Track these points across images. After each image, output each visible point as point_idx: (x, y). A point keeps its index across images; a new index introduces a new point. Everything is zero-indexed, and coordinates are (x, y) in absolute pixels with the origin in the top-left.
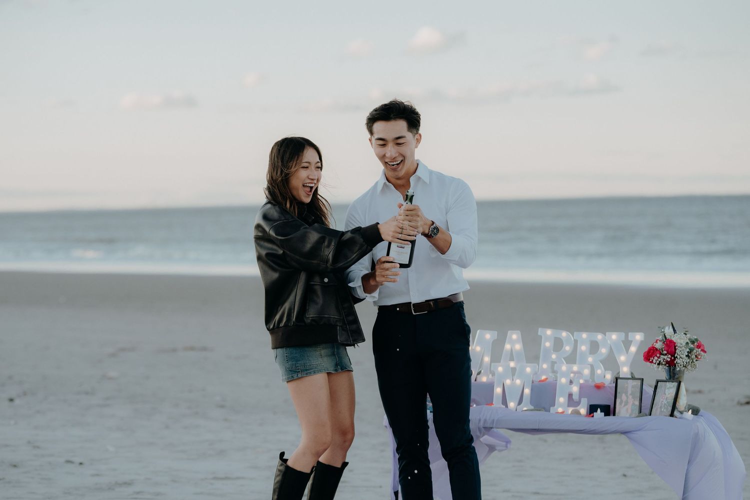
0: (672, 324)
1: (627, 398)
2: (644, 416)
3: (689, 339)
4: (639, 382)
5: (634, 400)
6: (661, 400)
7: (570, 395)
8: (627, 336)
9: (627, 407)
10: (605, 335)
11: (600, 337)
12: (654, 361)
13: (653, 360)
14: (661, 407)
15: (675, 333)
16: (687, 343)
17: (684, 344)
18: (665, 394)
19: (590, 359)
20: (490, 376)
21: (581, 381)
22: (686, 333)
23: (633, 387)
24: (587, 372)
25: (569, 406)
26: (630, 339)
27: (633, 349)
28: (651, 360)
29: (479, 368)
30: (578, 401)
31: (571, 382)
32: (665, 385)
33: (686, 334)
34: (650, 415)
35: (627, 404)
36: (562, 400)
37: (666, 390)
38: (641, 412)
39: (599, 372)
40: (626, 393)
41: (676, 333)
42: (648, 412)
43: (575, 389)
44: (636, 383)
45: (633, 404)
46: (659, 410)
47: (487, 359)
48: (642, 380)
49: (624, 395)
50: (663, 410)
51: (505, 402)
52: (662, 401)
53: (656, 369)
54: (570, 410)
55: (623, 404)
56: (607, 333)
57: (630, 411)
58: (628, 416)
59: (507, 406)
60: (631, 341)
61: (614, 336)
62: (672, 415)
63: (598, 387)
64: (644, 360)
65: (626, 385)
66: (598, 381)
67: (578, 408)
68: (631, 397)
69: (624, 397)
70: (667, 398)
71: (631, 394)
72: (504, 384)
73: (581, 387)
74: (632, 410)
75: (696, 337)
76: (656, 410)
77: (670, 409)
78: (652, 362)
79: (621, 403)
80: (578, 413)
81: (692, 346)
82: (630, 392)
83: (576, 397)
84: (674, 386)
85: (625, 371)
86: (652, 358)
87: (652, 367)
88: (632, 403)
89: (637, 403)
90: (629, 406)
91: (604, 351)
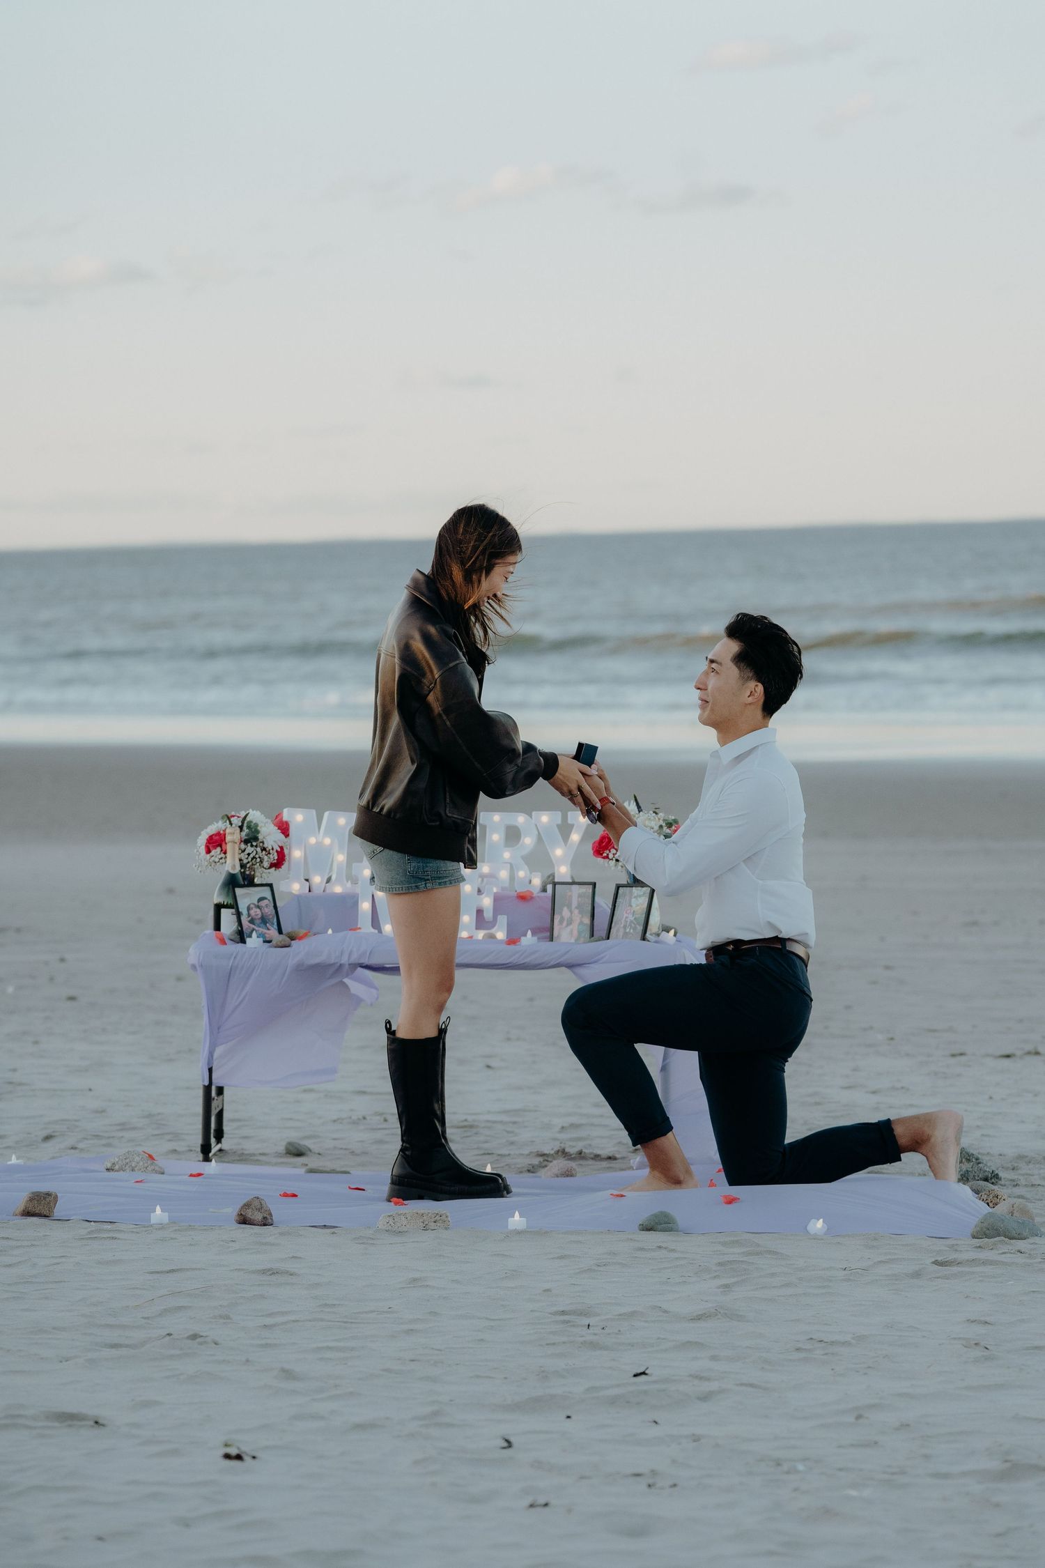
0: (635, 797)
1: (571, 914)
2: (600, 940)
3: (664, 820)
4: (589, 889)
5: (582, 917)
6: (625, 915)
7: (480, 912)
8: (565, 818)
9: (571, 927)
10: (531, 816)
11: (521, 819)
12: (611, 856)
13: (608, 854)
14: (625, 927)
15: (639, 812)
16: (661, 827)
17: (656, 828)
18: (631, 906)
19: (507, 855)
20: (349, 885)
21: (495, 890)
22: (657, 811)
23: (580, 896)
24: (504, 874)
25: (478, 928)
26: (570, 821)
27: (575, 837)
28: (605, 855)
29: (330, 872)
30: (491, 920)
31: (479, 892)
32: (631, 893)
33: (656, 813)
34: (608, 939)
35: (571, 923)
36: (467, 919)
37: (633, 900)
38: (593, 936)
39: (521, 874)
40: (569, 906)
41: (642, 810)
42: (604, 934)
43: (487, 902)
44: (584, 890)
45: (581, 923)
46: (622, 931)
47: (341, 858)
48: (594, 885)
49: (565, 909)
50: (628, 930)
51: (375, 923)
52: (627, 917)
53: (613, 868)
54: (480, 935)
55: (565, 923)
56: (534, 813)
57: (575, 932)
58: (573, 941)
59: (380, 931)
60: (572, 826)
61: (545, 818)
62: (644, 938)
63: (523, 898)
64: (594, 854)
65: (569, 894)
66: (521, 889)
67: (493, 931)
68: (576, 911)
69: (566, 912)
70: (634, 911)
71: (576, 908)
72: (373, 896)
73: (497, 899)
74: (580, 933)
75: (673, 818)
76: (618, 931)
77: (640, 928)
78: (607, 857)
79: (561, 922)
80: (492, 937)
81: (668, 831)
82: (575, 903)
83: (488, 915)
84: (644, 894)
85: (563, 872)
86: (608, 852)
87: (606, 865)
88: (578, 921)
89: (587, 921)
90: (575, 927)
91: (528, 841)
